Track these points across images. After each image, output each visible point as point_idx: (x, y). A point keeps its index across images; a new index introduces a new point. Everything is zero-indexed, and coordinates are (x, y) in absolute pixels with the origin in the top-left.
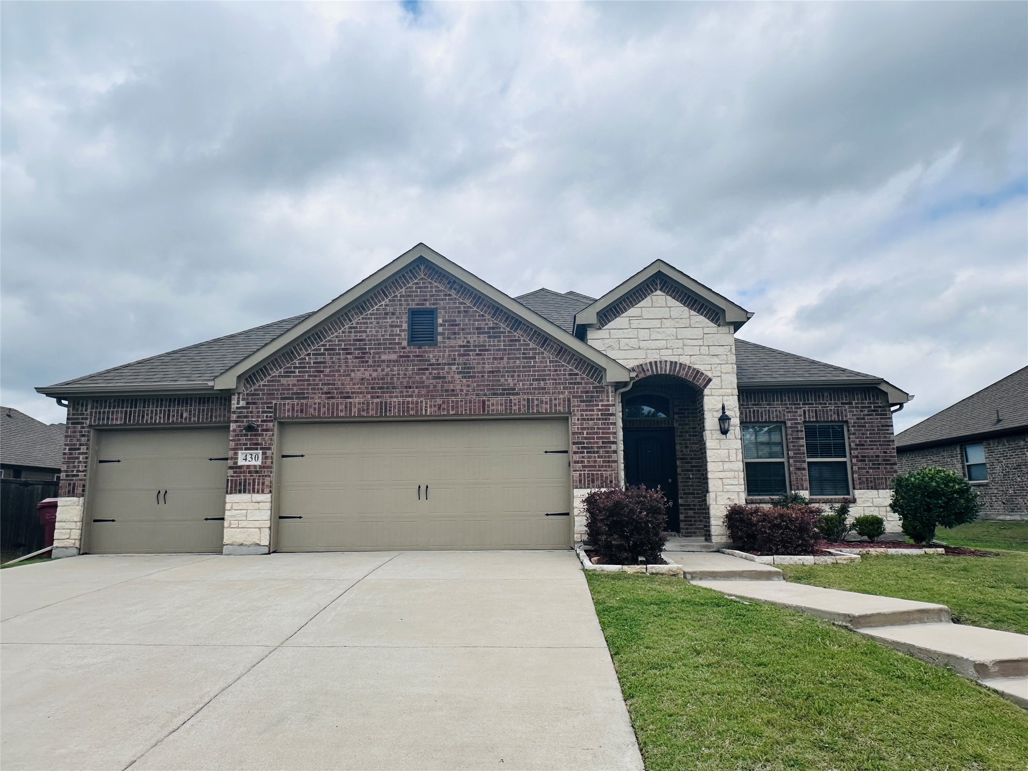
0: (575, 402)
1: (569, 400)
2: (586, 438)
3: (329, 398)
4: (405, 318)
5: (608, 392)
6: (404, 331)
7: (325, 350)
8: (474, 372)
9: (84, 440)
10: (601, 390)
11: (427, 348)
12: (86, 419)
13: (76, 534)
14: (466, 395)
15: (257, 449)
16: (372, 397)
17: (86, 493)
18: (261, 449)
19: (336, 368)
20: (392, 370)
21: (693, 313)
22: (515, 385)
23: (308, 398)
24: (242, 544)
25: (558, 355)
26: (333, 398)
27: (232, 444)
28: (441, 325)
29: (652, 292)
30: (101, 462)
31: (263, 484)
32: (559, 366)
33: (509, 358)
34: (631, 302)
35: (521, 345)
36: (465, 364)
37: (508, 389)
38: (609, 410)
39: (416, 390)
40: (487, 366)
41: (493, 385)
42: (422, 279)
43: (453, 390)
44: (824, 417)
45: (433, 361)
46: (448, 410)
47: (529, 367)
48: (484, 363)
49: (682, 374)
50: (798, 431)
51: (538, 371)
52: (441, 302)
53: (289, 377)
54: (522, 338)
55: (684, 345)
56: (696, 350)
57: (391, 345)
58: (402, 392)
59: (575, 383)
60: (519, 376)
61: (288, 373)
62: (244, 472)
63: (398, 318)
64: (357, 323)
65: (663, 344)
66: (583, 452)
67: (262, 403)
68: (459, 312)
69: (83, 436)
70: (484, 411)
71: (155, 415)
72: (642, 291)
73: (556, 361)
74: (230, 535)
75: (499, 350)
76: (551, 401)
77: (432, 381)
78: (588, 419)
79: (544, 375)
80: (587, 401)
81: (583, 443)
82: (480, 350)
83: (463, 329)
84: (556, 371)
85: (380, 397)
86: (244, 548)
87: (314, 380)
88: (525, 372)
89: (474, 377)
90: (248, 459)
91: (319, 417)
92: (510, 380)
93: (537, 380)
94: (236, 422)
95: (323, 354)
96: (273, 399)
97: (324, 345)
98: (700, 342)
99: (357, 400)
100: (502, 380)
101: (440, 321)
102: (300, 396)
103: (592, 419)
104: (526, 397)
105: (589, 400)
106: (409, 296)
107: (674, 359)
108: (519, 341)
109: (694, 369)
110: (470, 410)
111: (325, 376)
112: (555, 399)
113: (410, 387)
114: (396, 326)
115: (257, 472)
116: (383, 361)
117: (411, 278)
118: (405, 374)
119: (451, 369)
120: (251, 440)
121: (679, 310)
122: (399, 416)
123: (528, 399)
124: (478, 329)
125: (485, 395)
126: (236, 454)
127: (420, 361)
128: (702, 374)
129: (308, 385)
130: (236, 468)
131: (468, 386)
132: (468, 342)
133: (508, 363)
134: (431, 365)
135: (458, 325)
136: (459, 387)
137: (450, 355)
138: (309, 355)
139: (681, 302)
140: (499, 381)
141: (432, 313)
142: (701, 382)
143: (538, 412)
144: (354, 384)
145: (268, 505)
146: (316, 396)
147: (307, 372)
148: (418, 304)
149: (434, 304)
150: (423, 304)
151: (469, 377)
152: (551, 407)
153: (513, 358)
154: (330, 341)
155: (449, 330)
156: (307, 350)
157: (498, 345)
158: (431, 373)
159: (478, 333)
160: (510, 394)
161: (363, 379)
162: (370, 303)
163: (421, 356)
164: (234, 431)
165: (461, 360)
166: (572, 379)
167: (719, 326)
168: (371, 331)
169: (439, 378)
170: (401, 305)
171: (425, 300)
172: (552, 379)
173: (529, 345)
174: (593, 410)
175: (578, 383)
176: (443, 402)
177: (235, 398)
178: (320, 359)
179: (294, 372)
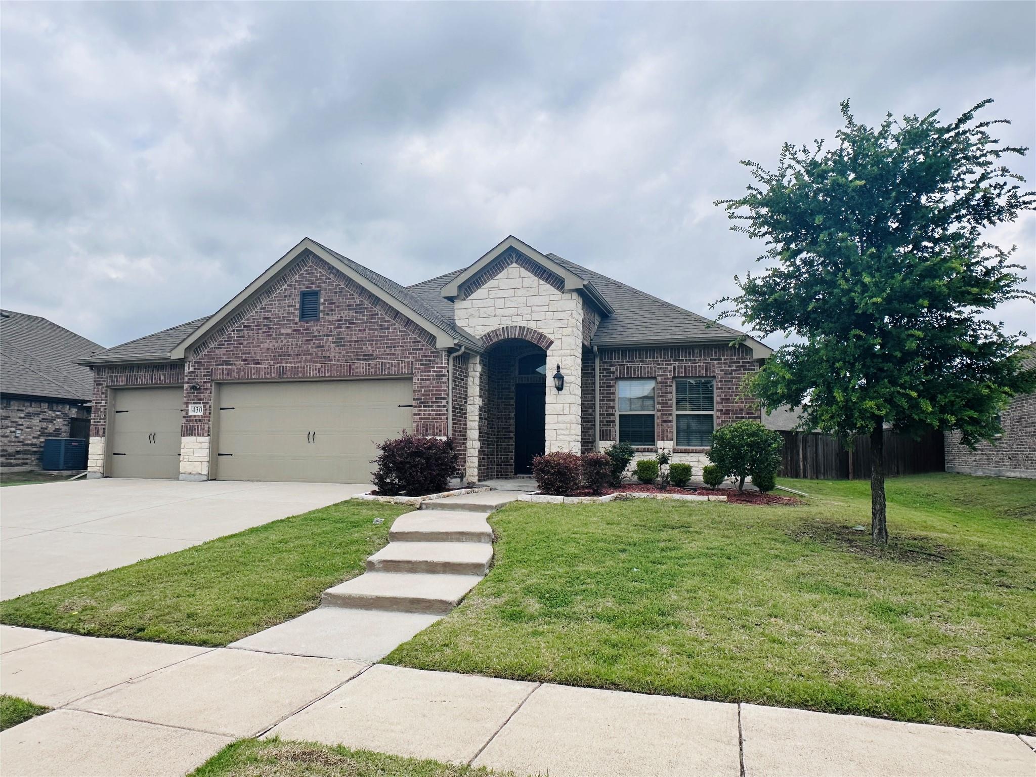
0: (416, 365)
1: (412, 364)
2: (423, 395)
3: (246, 364)
4: (298, 299)
5: (442, 357)
6: (296, 309)
7: (245, 326)
8: (345, 342)
9: (103, 396)
10: (436, 354)
11: (312, 323)
12: (104, 381)
13: (100, 463)
14: (338, 360)
15: (200, 403)
16: (274, 363)
17: (106, 434)
18: (203, 403)
19: (251, 341)
20: (288, 342)
21: (542, 282)
22: (373, 351)
23: (232, 364)
24: (190, 473)
25: (406, 326)
26: (248, 364)
27: (185, 399)
28: (323, 304)
29: (509, 265)
30: (117, 412)
31: (204, 429)
32: (406, 335)
33: (370, 330)
34: (491, 275)
35: (379, 318)
36: (338, 335)
37: (368, 355)
38: (442, 371)
39: (304, 357)
40: (354, 336)
41: (357, 352)
42: (310, 266)
43: (329, 357)
44: (692, 373)
45: (316, 333)
46: (325, 373)
47: (384, 336)
48: (352, 334)
49: (529, 338)
50: (666, 386)
51: (391, 340)
52: (323, 285)
53: (221, 348)
54: (380, 313)
55: (532, 312)
56: (542, 315)
57: (287, 321)
58: (294, 359)
59: (417, 350)
60: (376, 344)
61: (220, 346)
62: (193, 420)
63: (293, 299)
64: (266, 305)
65: (514, 311)
66: (420, 407)
67: (204, 369)
68: (336, 293)
69: (103, 393)
70: (350, 373)
71: (144, 378)
72: (500, 265)
73: (405, 331)
74: (184, 467)
75: (362, 323)
76: (399, 364)
77: (314, 350)
78: (426, 379)
79: (395, 343)
80: (426, 364)
81: (421, 399)
82: (350, 324)
83: (338, 307)
84: (404, 339)
85: (280, 363)
86: (192, 476)
87: (237, 351)
88: (381, 340)
89: (344, 345)
90: (195, 411)
91: (239, 379)
92: (370, 348)
93: (389, 347)
94: (188, 383)
95: (243, 330)
96: (211, 365)
97: (243, 323)
98: (546, 309)
99: (264, 366)
100: (364, 347)
101: (322, 300)
102: (227, 362)
103: (429, 379)
104: (381, 361)
105: (427, 363)
106: (302, 281)
107: (523, 324)
108: (378, 315)
109: (539, 333)
110: (340, 372)
111: (244, 347)
112: (402, 363)
113: (300, 355)
114: (291, 306)
115: (200, 420)
116: (282, 334)
117: (303, 266)
118: (297, 344)
119: (328, 339)
120: (197, 396)
121: (531, 280)
122: (291, 378)
123: (382, 363)
124: (348, 306)
125: (352, 360)
126: (187, 407)
127: (307, 333)
128: (545, 337)
129: (233, 354)
130: (187, 417)
131: (340, 353)
132: (341, 317)
133: (369, 333)
134: (315, 336)
135: (334, 303)
136: (333, 354)
137: (328, 328)
138: (234, 331)
139: (532, 272)
140: (362, 348)
141: (316, 294)
142: (543, 345)
143: (389, 374)
144: (262, 353)
145: (207, 445)
146: (238, 363)
147: (232, 344)
148: (307, 288)
149: (318, 287)
150: (310, 287)
151: (341, 346)
152: (398, 370)
153: (373, 330)
154: (247, 320)
155: (328, 307)
156: (232, 327)
157: (363, 319)
158: (314, 344)
159: (349, 309)
160: (369, 359)
161: (268, 349)
162: (275, 288)
163: (308, 330)
164: (187, 389)
165: (335, 332)
166: (415, 346)
167: (563, 293)
168: (275, 310)
169: (319, 347)
170: (295, 289)
171: (312, 284)
172: (401, 346)
173: (384, 318)
174: (430, 372)
175: (420, 349)
176: (322, 366)
177: (187, 365)
178: (241, 334)
179: (224, 345)
